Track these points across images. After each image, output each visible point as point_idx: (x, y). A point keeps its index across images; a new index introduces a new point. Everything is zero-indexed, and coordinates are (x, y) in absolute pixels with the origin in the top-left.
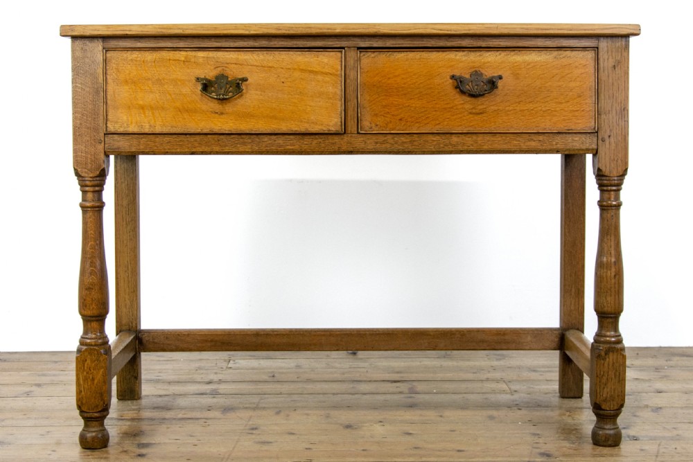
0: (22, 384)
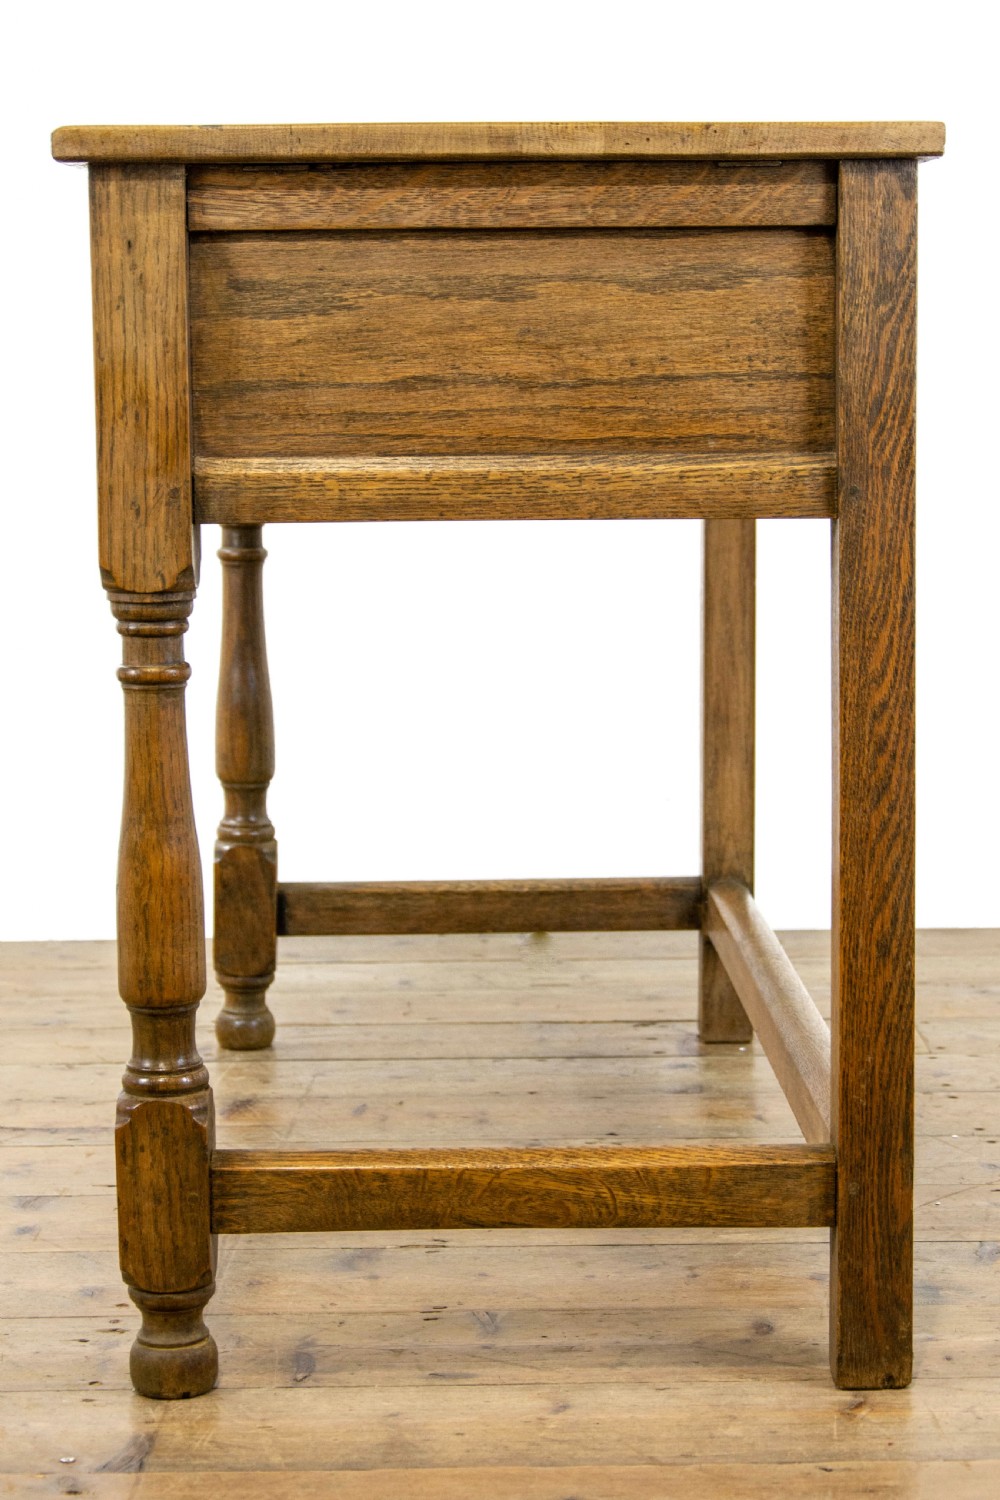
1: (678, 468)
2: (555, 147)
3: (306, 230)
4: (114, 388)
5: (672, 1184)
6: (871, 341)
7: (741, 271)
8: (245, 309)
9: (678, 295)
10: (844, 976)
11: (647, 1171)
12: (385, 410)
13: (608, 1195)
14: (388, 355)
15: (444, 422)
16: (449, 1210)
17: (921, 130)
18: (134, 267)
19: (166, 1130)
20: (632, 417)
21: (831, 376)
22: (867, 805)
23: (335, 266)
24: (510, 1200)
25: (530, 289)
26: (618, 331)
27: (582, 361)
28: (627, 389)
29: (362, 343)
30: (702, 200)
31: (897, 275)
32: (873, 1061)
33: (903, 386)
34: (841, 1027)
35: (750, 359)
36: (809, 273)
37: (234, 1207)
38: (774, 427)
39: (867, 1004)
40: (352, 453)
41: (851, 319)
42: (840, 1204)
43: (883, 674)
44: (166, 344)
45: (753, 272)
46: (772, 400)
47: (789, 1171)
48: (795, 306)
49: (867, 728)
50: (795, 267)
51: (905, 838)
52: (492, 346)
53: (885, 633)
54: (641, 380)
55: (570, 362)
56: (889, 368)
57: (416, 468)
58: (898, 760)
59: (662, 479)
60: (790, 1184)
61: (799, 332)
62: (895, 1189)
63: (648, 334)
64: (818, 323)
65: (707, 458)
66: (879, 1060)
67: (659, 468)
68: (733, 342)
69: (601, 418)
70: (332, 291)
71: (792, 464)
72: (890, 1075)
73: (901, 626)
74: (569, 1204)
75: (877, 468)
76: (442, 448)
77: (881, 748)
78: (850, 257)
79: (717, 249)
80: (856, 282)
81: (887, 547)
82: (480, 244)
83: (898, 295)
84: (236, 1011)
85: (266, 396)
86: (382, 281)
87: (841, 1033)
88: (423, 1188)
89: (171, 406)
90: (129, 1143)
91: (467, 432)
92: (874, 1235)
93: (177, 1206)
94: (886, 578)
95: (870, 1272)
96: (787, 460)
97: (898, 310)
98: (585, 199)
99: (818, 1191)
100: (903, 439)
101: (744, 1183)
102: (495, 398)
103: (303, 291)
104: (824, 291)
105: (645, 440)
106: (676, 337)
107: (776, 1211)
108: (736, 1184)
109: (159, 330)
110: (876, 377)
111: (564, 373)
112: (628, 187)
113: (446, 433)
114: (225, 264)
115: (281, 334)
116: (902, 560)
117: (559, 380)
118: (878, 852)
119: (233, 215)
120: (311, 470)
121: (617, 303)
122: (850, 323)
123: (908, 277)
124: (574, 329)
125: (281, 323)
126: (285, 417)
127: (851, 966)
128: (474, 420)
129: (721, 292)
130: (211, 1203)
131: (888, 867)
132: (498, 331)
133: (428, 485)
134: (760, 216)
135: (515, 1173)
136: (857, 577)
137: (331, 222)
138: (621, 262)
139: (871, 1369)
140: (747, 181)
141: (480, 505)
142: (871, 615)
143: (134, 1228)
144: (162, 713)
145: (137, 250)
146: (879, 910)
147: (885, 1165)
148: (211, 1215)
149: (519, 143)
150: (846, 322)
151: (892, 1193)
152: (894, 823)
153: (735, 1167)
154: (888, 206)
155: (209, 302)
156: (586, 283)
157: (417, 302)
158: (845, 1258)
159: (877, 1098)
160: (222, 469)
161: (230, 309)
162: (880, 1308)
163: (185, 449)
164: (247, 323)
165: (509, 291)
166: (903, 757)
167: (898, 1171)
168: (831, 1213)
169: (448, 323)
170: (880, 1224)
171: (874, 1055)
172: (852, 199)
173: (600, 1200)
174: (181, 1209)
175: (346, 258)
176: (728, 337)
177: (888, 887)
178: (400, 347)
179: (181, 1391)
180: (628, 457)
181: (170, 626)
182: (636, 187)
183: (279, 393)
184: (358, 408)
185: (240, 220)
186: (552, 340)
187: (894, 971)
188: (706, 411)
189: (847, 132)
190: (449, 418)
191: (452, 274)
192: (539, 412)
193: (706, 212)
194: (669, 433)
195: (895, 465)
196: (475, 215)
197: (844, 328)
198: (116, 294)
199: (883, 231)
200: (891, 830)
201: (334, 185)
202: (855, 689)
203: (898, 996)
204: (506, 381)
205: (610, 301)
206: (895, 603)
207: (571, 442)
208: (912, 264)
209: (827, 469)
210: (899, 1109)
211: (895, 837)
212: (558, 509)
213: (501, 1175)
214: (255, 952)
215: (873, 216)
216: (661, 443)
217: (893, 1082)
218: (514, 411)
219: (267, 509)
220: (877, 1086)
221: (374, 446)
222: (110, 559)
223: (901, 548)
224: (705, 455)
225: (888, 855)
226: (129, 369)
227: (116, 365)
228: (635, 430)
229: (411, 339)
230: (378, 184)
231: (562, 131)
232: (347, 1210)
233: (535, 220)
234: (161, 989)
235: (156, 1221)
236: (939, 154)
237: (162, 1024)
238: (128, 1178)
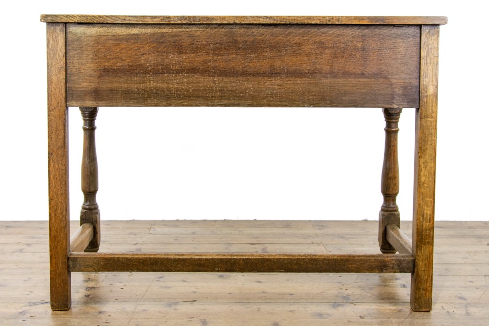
0: (19, 243)
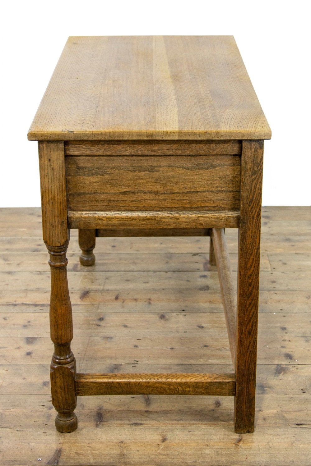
1: (197, 216)
2: (165, 138)
3: (97, 155)
4: (46, 196)
5: (193, 386)
6: (250, 185)
7: (215, 165)
8: (81, 174)
9: (198, 171)
10: (239, 339)
11: (187, 383)
12: (119, 199)
13: (177, 388)
14: (119, 186)
15: (135, 202)
16: (136, 391)
17: (265, 133)
18: (51, 166)
19: (63, 373)
20: (185, 202)
21: (239, 192)
22: (246, 299)
23: (105, 163)
24: (152, 389)
25: (158, 169)
26: (182, 180)
27: (172, 188)
28: (184, 195)
29: (112, 183)
30: (205, 148)
31: (257, 168)
32: (246, 359)
33: (258, 196)
34: (238, 351)
35: (217, 187)
36: (234, 165)
37: (81, 390)
38: (223, 204)
39: (245, 346)
40: (110, 210)
41: (245, 180)
42: (237, 392)
43: (251, 267)
44: (60, 185)
45: (219, 165)
46: (223, 197)
47: (224, 383)
48: (230, 174)
49: (246, 280)
50: (230, 164)
51: (256, 306)
52: (148, 183)
53: (252, 257)
54: (188, 192)
55: (169, 188)
56: (255, 192)
57: (127, 215)
58: (254, 288)
59: (193, 219)
60: (224, 386)
61: (231, 180)
62: (251, 389)
63: (190, 181)
64: (236, 178)
65: (205, 212)
66: (247, 359)
67: (192, 216)
68: (212, 183)
69: (177, 202)
70: (104, 169)
71: (228, 215)
72: (250, 362)
73: (256, 256)
74: (167, 390)
75: (251, 217)
76: (134, 209)
77: (250, 285)
78: (245, 164)
79: (209, 159)
80: (247, 170)
81: (253, 236)
82: (144, 158)
83: (258, 173)
84: (85, 256)
85: (87, 196)
86: (118, 167)
87: (238, 352)
88: (129, 386)
89: (61, 200)
90: (54, 376)
91: (140, 205)
92: (245, 399)
93: (66, 390)
94: (252, 244)
95: (244, 407)
96: (227, 213)
97: (257, 177)
98: (172, 148)
99: (231, 388)
100: (258, 210)
101: (212, 385)
102: (148, 197)
103: (96, 169)
104: (238, 170)
105: (189, 207)
106: (197, 182)
107: (220, 392)
108: (210, 386)
109: (58, 181)
110: (251, 194)
111: (167, 190)
112: (184, 145)
113: (135, 205)
114: (75, 162)
115: (91, 180)
116: (257, 240)
117: (165, 192)
118: (248, 310)
119: (77, 152)
120: (99, 216)
121: (182, 173)
122: (244, 180)
123: (260, 169)
124: (170, 179)
125: (91, 177)
126: (92, 201)
127: (241, 337)
128: (142, 202)
129: (210, 170)
130: (75, 389)
131: (251, 313)
132: (149, 180)
133: (130, 220)
134: (220, 152)
135: (152, 383)
136: (245, 244)
137: (103, 153)
138: (182, 162)
139: (244, 429)
140: (217, 143)
141: (144, 225)
142: (248, 253)
143: (55, 395)
144: (60, 274)
145: (51, 162)
146: (248, 324)
147: (248, 382)
148: (75, 392)
149: (155, 137)
150: (243, 180)
151: (250, 389)
152: (253, 303)
153: (210, 382)
154: (256, 151)
155: (71, 172)
156: (173, 168)
157: (127, 172)
158: (238, 404)
159: (247, 367)
160: (75, 215)
161: (77, 174)
162: (246, 415)
163: (65, 211)
164: (81, 177)
165: (152, 169)
166: (255, 287)
167: (252, 384)
168: (234, 393)
169: (136, 178)
170: (247, 396)
171: (246, 358)
172: (246, 149)
173: (175, 389)
174: (67, 391)
175: (108, 161)
176: (211, 182)
177: (251, 318)
178: (123, 184)
179: (68, 431)
180: (184, 212)
181: (63, 253)
182: (187, 145)
183: (90, 195)
184: (111, 199)
185: (79, 153)
186: (164, 182)
187: (252, 338)
188: (205, 200)
189: (244, 134)
190: (136, 201)
191: (137, 165)
192: (160, 200)
193: (206, 151)
194: (195, 206)
195: (256, 216)
196: (143, 152)
197: (243, 181)
198: (46, 172)
199: (254, 157)
200: (252, 305)
201: (105, 144)
202: (243, 271)
203: (253, 344)
204: (151, 192)
205: (179, 173)
206: (255, 250)
207: (168, 208)
208: (262, 165)
209: (237, 216)
210: (252, 370)
211: (253, 306)
212: (165, 226)
213: (150, 383)
214: (90, 242)
215: (251, 153)
216: (193, 208)
217: (251, 364)
218: (153, 200)
219: (87, 225)
220: (247, 365)
221: (116, 208)
222: (46, 238)
223: (257, 237)
224: (204, 212)
225: (251, 311)
226: (50, 191)
227: (46, 190)
228: (186, 205)
229: (125, 182)
230: (116, 144)
231: (166, 134)
232: (110, 391)
233: (159, 153)
234: (61, 340)
235: (61, 394)
236: (270, 139)
237: (62, 348)
238: (54, 384)
